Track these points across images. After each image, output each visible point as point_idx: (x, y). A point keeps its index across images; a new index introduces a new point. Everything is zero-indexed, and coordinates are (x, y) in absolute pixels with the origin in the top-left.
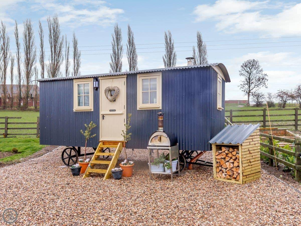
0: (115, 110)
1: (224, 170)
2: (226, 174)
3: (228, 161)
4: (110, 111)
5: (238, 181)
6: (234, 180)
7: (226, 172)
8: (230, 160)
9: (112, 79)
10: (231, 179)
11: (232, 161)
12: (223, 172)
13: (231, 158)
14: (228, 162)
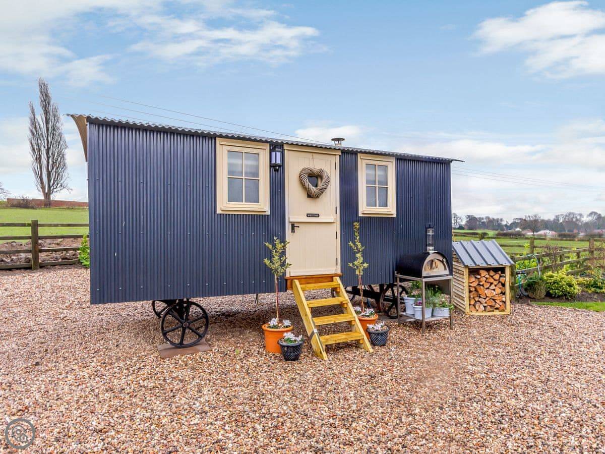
0: (317, 215)
1: (483, 301)
2: (485, 305)
3: (488, 288)
4: (308, 216)
5: (503, 311)
6: (498, 311)
7: (486, 303)
8: (490, 286)
9: (312, 154)
10: (493, 311)
11: (493, 287)
12: (481, 303)
13: (491, 284)
14: (487, 290)
